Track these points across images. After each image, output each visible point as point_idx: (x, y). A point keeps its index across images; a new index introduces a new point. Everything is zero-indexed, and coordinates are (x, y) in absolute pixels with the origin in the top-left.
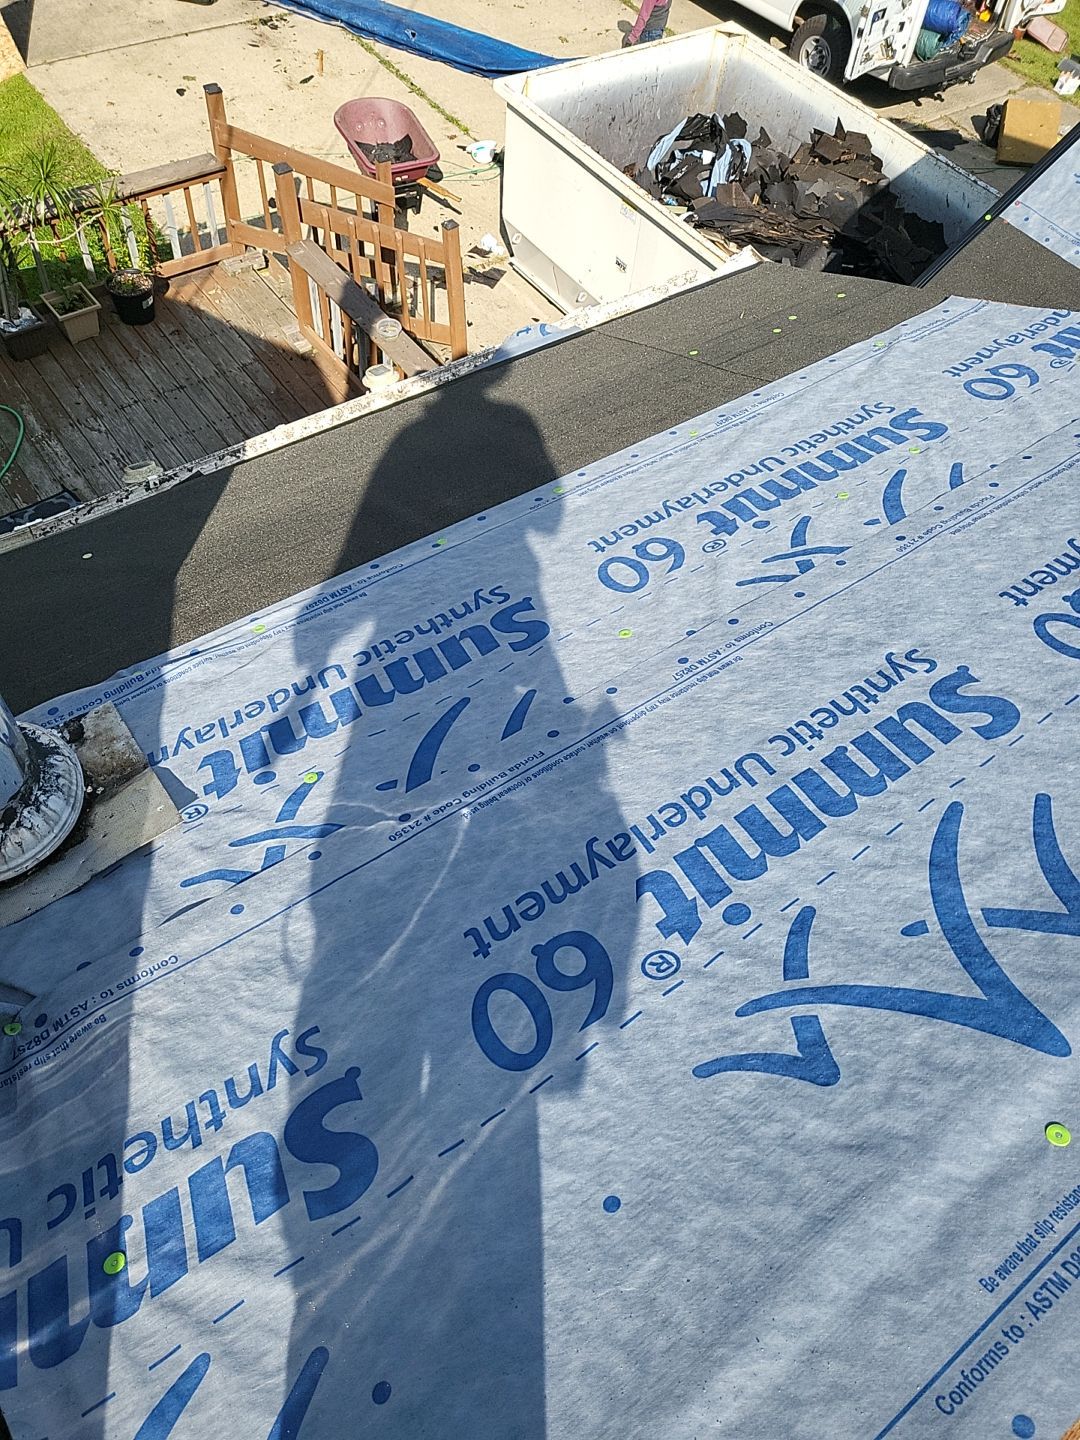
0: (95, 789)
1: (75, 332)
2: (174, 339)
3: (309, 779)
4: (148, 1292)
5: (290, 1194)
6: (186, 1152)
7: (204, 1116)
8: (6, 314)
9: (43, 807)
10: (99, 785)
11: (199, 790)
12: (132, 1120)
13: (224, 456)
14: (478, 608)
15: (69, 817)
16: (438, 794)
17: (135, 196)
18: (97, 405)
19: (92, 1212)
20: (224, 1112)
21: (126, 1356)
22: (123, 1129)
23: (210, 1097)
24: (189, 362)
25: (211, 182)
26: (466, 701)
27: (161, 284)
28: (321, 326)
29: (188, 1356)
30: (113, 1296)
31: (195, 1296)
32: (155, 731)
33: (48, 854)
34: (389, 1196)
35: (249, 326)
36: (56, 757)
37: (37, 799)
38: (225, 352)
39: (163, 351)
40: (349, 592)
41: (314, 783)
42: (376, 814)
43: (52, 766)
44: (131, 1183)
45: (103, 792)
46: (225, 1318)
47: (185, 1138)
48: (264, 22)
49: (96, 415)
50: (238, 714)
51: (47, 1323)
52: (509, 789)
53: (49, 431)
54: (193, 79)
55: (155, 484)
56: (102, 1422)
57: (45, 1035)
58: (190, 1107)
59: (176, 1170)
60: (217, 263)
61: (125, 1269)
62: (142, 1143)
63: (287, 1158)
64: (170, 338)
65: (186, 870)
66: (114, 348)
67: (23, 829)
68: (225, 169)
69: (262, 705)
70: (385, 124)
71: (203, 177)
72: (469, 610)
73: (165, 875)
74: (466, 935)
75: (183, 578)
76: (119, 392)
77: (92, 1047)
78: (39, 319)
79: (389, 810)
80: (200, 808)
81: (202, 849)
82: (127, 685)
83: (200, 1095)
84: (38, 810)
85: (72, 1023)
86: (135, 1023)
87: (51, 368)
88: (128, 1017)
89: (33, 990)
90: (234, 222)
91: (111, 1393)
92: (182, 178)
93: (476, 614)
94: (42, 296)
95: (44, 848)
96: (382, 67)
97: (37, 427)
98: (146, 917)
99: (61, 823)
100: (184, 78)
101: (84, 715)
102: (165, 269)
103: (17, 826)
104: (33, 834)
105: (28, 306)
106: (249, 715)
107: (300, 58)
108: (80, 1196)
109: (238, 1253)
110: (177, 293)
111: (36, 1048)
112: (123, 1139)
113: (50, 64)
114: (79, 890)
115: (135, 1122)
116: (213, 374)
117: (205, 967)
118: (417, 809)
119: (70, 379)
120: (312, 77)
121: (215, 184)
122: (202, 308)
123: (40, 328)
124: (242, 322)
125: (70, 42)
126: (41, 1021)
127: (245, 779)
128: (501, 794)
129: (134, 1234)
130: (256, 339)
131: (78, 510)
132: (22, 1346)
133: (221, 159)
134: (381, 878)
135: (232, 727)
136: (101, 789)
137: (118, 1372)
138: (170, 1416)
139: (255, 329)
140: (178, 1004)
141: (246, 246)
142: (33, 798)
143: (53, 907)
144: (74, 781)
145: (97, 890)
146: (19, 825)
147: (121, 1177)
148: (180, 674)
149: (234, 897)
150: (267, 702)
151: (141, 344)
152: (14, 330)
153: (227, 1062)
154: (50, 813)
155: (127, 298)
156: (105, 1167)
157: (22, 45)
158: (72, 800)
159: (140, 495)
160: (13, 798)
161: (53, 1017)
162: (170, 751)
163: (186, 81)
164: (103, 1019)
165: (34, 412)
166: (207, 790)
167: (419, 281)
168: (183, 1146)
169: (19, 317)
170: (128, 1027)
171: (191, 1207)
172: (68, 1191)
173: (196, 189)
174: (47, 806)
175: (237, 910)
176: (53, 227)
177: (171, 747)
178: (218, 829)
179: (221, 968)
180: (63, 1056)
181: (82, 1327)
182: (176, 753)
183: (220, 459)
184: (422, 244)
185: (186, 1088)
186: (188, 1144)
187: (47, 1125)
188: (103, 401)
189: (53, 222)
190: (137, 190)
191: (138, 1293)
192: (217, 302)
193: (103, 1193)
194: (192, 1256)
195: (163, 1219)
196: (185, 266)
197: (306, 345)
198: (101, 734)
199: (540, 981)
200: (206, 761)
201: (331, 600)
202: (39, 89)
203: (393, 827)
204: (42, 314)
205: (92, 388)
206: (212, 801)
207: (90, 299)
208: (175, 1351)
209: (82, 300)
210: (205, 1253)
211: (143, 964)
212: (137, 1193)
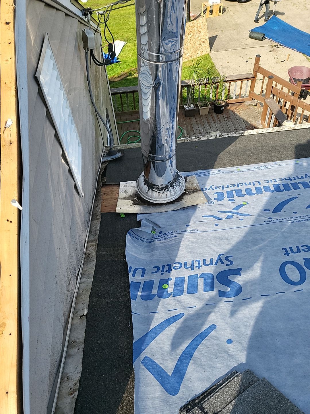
0: (186, 192)
1: (202, 113)
2: (226, 119)
3: (243, 203)
4: (172, 295)
5: (215, 289)
6: (189, 270)
7: (196, 264)
8: (188, 105)
9: (174, 188)
10: (187, 191)
11: (213, 199)
12: (177, 259)
13: (238, 134)
14: (306, 177)
15: (179, 194)
16: (282, 215)
17: (228, 81)
18: (201, 131)
19: (163, 274)
20: (201, 266)
21: (163, 305)
22: (175, 260)
23: (199, 261)
24: (228, 125)
25: (249, 80)
26: (296, 197)
27: (227, 105)
28: (267, 122)
29: (179, 312)
30: (163, 292)
31: (184, 301)
32: (205, 184)
33: (172, 201)
34: (243, 300)
35: (247, 119)
36: (181, 178)
37: (174, 186)
38: (238, 125)
39: (222, 121)
40: (266, 167)
41: (245, 205)
42: (262, 215)
43: (179, 180)
44: (173, 271)
45: (188, 193)
46: (190, 308)
47: (190, 267)
48: (275, 46)
49: (200, 133)
50: (228, 186)
51: (146, 291)
52: (306, 220)
53: (188, 135)
54: (251, 58)
55: (218, 136)
56: (154, 316)
57: (161, 235)
58: (193, 261)
59: (186, 273)
60: (243, 102)
61: (167, 288)
62: (179, 265)
63: (216, 281)
64: (225, 118)
65: (205, 214)
66: (210, 118)
67: (168, 192)
68: (254, 77)
69: (235, 185)
70: (303, 74)
71: (247, 79)
72: (302, 177)
73: (199, 213)
74: (283, 249)
75: (221, 155)
76: (208, 129)
77: (172, 241)
78: (195, 108)
79: (266, 216)
80: (212, 202)
81: (210, 210)
82: (200, 173)
83: (196, 260)
84: (173, 189)
85: (168, 235)
86: (183, 239)
87: (193, 120)
88: (182, 238)
89: (160, 226)
90: (251, 92)
91: (157, 311)
92: (242, 78)
93: (304, 179)
94: (197, 102)
95: (171, 199)
96: (307, 60)
97: (186, 133)
98: (192, 220)
99: (177, 194)
100: (249, 58)
101: (188, 177)
102: (229, 101)
103: (167, 190)
104: (170, 194)
105: (193, 104)
106: (231, 186)
107: (283, 56)
108: (161, 270)
109: (197, 296)
110: (231, 108)
111: (158, 238)
112: (174, 262)
113: (216, 52)
114: (176, 210)
115: (178, 260)
116: (233, 129)
117: (204, 234)
118: (274, 217)
119: (197, 124)
120: (284, 61)
121: (250, 81)
122: (236, 112)
123: (195, 109)
124: (245, 118)
125: (223, 47)
126: (161, 232)
127: (226, 199)
128: (302, 221)
129: (172, 282)
130: (248, 123)
131: (197, 138)
132: (139, 293)
133: (254, 75)
134: (260, 229)
135: (225, 188)
136: (188, 192)
137: (160, 308)
138: (171, 322)
139: (248, 120)
140: (195, 239)
141: (253, 99)
142: (173, 185)
143: (170, 212)
144: (183, 186)
145: (181, 212)
146: (168, 190)
147: (171, 270)
148: (214, 174)
149: (216, 222)
150: (236, 185)
151: (217, 119)
152: (188, 109)
153: (205, 255)
154: (175, 190)
155: (218, 106)
156: (168, 266)
157: (211, 47)
158: (181, 190)
159: (214, 137)
160: (169, 182)
161: (164, 232)
162: (207, 189)
163: (249, 59)
164: (176, 236)
165: (186, 129)
166: (215, 199)
167: (299, 118)
168: (189, 269)
169: (190, 106)
170: (182, 240)
171: (187, 282)
172: (158, 268)
173: (245, 82)
174: (175, 188)
175: (216, 225)
176: (206, 86)
177: (208, 188)
178: (216, 208)
179: (209, 236)
180: (164, 241)
181: (154, 296)
182: (209, 190)
183: (237, 134)
184: (305, 105)
185: (193, 257)
186: (190, 269)
187: (157, 253)
188: (203, 130)
189: (206, 85)
190: (229, 80)
191: (170, 294)
192: (240, 112)
193: (166, 271)
194: (185, 292)
195: (179, 282)
196: (235, 101)
197: (261, 127)
198: (191, 181)
199: (304, 266)
200: (216, 193)
201: (261, 168)
202: (211, 58)
203: (266, 219)
204: (196, 107)
205: (202, 127)
206: (216, 201)
207: (208, 105)
208: (176, 309)
209: (206, 105)
210: (188, 293)
211: (188, 228)
212: (174, 274)
